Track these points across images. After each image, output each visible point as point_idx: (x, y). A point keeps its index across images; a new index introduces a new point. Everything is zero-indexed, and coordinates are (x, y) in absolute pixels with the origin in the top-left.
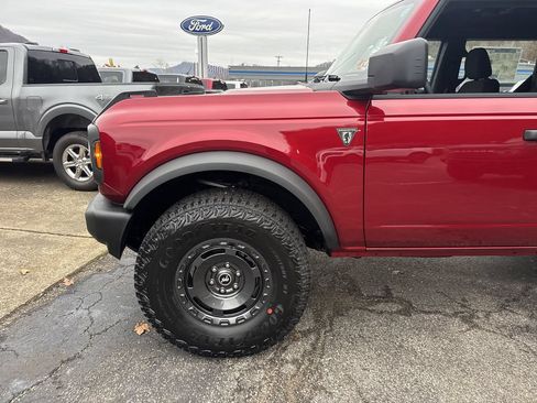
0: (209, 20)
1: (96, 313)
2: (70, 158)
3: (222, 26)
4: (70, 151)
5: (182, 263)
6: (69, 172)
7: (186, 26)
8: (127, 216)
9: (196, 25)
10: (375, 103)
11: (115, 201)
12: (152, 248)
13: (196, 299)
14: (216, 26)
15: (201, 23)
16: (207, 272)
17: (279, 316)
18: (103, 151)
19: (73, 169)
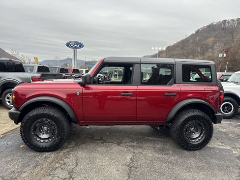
0: (78, 43)
1: (9, 143)
2: (8, 98)
3: (83, 46)
4: (9, 95)
5: (33, 125)
6: (7, 103)
7: (68, 45)
8: (19, 112)
9: (72, 45)
10: (86, 86)
11: (17, 109)
12: (25, 120)
13: (37, 135)
14: (81, 46)
15: (75, 44)
16: (40, 128)
17: (59, 139)
18: (15, 95)
19: (9, 102)
